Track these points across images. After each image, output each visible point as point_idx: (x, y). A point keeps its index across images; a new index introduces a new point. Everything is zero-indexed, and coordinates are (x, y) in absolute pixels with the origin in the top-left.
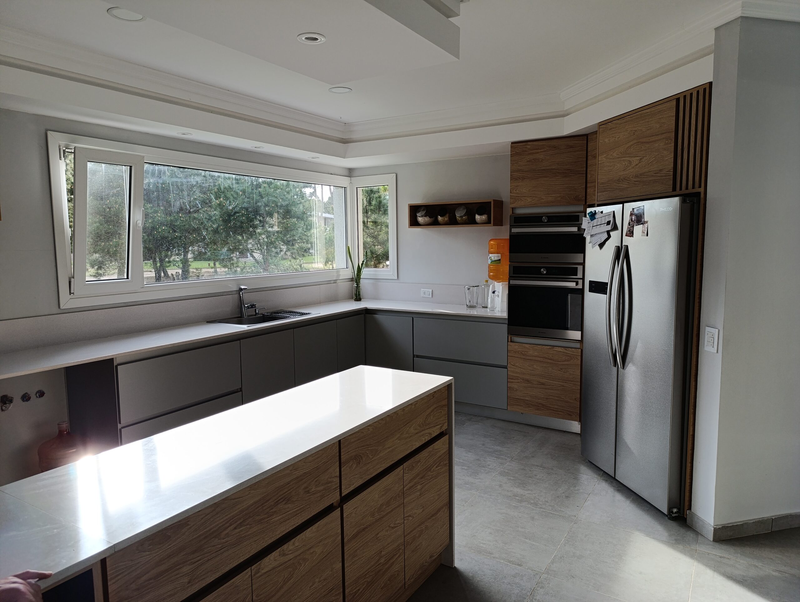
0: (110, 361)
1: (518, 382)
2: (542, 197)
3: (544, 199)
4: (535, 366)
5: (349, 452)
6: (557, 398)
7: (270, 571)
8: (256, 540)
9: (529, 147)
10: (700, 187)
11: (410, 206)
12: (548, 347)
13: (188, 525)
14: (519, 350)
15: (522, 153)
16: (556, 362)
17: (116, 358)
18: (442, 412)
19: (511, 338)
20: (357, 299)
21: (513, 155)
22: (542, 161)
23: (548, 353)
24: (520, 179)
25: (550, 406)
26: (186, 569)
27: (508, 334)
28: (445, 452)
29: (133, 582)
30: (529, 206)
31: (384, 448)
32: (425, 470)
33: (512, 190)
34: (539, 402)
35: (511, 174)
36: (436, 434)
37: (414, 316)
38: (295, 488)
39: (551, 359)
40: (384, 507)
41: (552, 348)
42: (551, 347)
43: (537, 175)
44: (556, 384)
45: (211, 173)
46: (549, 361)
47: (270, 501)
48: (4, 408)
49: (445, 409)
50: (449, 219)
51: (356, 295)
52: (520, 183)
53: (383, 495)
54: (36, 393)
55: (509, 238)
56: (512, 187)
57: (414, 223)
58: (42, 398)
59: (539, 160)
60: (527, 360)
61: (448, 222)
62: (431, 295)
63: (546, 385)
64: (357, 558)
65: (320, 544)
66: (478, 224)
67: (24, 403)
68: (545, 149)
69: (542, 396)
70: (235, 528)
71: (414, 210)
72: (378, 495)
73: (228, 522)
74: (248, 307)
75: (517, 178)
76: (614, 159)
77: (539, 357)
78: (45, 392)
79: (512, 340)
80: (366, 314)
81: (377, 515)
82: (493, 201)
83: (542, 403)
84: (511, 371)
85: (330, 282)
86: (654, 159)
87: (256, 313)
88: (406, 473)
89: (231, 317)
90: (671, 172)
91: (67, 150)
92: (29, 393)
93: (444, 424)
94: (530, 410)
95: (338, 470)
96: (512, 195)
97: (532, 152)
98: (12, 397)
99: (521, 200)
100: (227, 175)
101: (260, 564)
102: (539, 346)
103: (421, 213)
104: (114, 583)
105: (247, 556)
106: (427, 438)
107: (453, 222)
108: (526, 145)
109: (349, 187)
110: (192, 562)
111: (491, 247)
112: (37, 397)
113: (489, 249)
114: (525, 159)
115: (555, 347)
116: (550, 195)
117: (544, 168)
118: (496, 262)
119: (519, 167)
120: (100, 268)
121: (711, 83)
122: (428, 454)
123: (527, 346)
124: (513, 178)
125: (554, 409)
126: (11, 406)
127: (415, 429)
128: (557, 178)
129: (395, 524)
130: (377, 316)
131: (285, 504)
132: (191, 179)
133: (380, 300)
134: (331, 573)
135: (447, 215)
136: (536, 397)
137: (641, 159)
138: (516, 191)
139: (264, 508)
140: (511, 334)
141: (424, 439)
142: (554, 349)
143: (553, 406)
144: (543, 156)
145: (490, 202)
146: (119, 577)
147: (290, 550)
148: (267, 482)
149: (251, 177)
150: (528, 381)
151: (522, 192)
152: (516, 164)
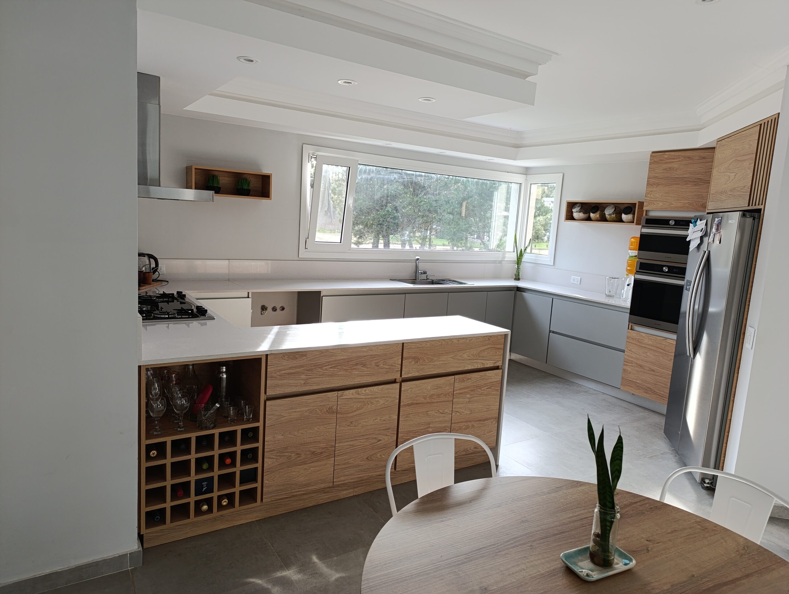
0: (319, 292)
1: (632, 366)
2: (672, 202)
3: (673, 204)
4: (648, 354)
5: (410, 353)
6: (664, 385)
7: (349, 399)
8: (342, 378)
9: (666, 156)
10: (762, 205)
11: (568, 202)
12: (662, 338)
13: (306, 356)
14: (637, 337)
15: (659, 162)
16: (667, 353)
17: (322, 291)
18: (497, 352)
19: (632, 326)
20: (516, 278)
21: (651, 163)
22: (676, 170)
23: (661, 344)
24: (655, 185)
25: (658, 391)
26: (303, 377)
27: (629, 322)
28: (498, 381)
29: (278, 371)
30: (660, 210)
31: (439, 360)
32: (475, 386)
33: (647, 194)
34: (648, 386)
35: (647, 180)
36: (488, 366)
37: (554, 297)
38: (369, 360)
39: (663, 350)
40: (435, 397)
41: (665, 340)
42: (664, 338)
43: (670, 182)
44: (665, 372)
45: (406, 171)
46: (661, 351)
47: (353, 362)
48: (262, 313)
49: (501, 351)
50: (599, 216)
51: (516, 275)
52: (654, 189)
53: (435, 389)
54: (280, 308)
55: (639, 237)
56: (647, 192)
57: (570, 217)
58: (283, 311)
59: (674, 169)
60: (642, 348)
61: (599, 218)
62: (579, 282)
63: (656, 372)
64: (410, 419)
65: (383, 398)
66: (623, 222)
67: (273, 312)
68: (680, 159)
69: (652, 382)
70: (331, 368)
71: (571, 205)
72: (430, 387)
73: (328, 363)
74: (421, 273)
75: (652, 184)
76: (721, 173)
77: (652, 346)
78: (285, 308)
79: (633, 329)
80: (517, 291)
81: (428, 399)
82: (639, 203)
83: (651, 388)
84: (627, 355)
85: (495, 262)
86: (742, 176)
87: (427, 278)
88: (457, 383)
89: (408, 279)
90: (749, 189)
91: (313, 156)
92: (276, 307)
93: (498, 361)
94: (640, 392)
95: (400, 361)
96: (646, 198)
97: (668, 161)
98: (267, 307)
99: (654, 203)
100: (418, 173)
101: (343, 392)
102: (654, 337)
103: (577, 209)
104: (270, 368)
105: (336, 385)
106: (480, 366)
107: (603, 219)
108: (664, 155)
109: (524, 183)
110: (306, 375)
111: (632, 244)
112: (280, 310)
113: (630, 246)
114: (661, 167)
115: (668, 339)
116: (680, 201)
117: (678, 176)
118: (632, 257)
119: (655, 174)
120: (360, 237)
121: (779, 113)
122: (480, 377)
123: (643, 334)
124: (649, 184)
125: (661, 395)
126: (266, 312)
127: (469, 356)
128: (688, 186)
129: (444, 411)
130: (525, 294)
131: (362, 367)
132: (391, 176)
133: (537, 282)
134: (389, 418)
135: (598, 212)
136: (646, 381)
137: (735, 175)
138: (650, 195)
139: (349, 364)
140: (632, 323)
141: (476, 365)
142: (666, 341)
143: (659, 392)
144: (677, 166)
145: (636, 204)
146: (273, 366)
147: (362, 393)
148: (352, 351)
149: (437, 175)
150: (641, 366)
151: (655, 197)
152: (652, 172)
